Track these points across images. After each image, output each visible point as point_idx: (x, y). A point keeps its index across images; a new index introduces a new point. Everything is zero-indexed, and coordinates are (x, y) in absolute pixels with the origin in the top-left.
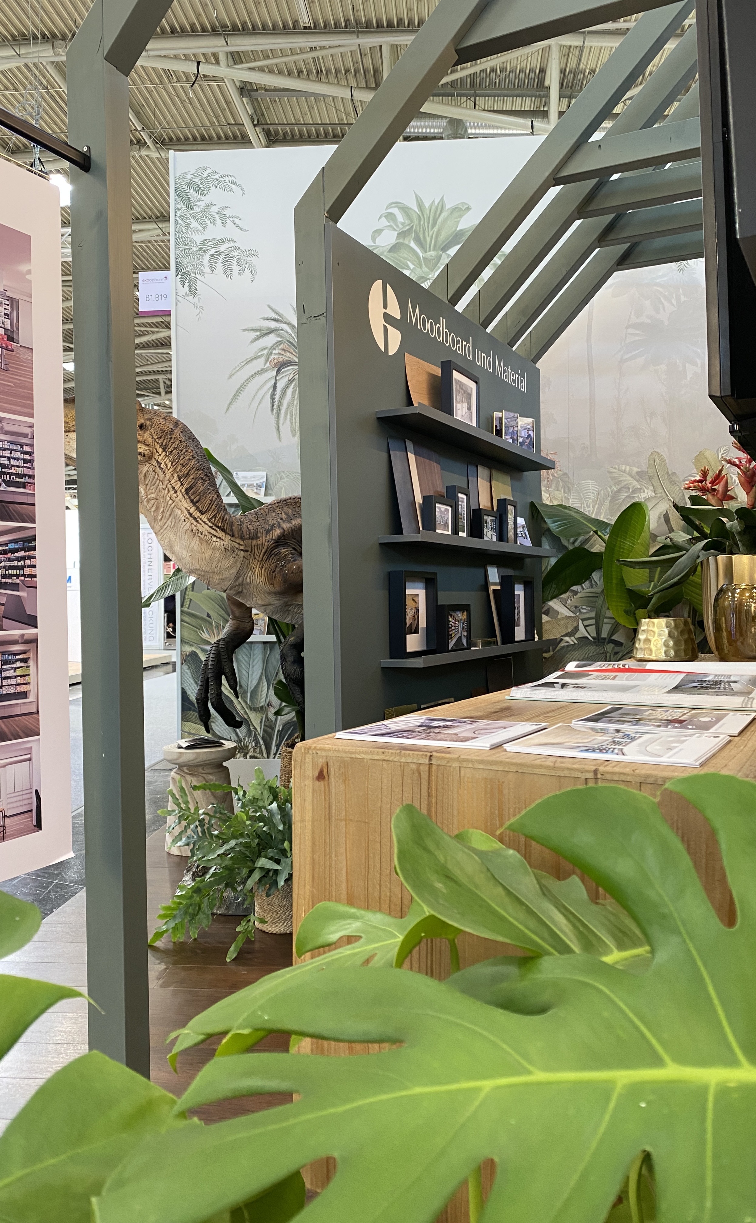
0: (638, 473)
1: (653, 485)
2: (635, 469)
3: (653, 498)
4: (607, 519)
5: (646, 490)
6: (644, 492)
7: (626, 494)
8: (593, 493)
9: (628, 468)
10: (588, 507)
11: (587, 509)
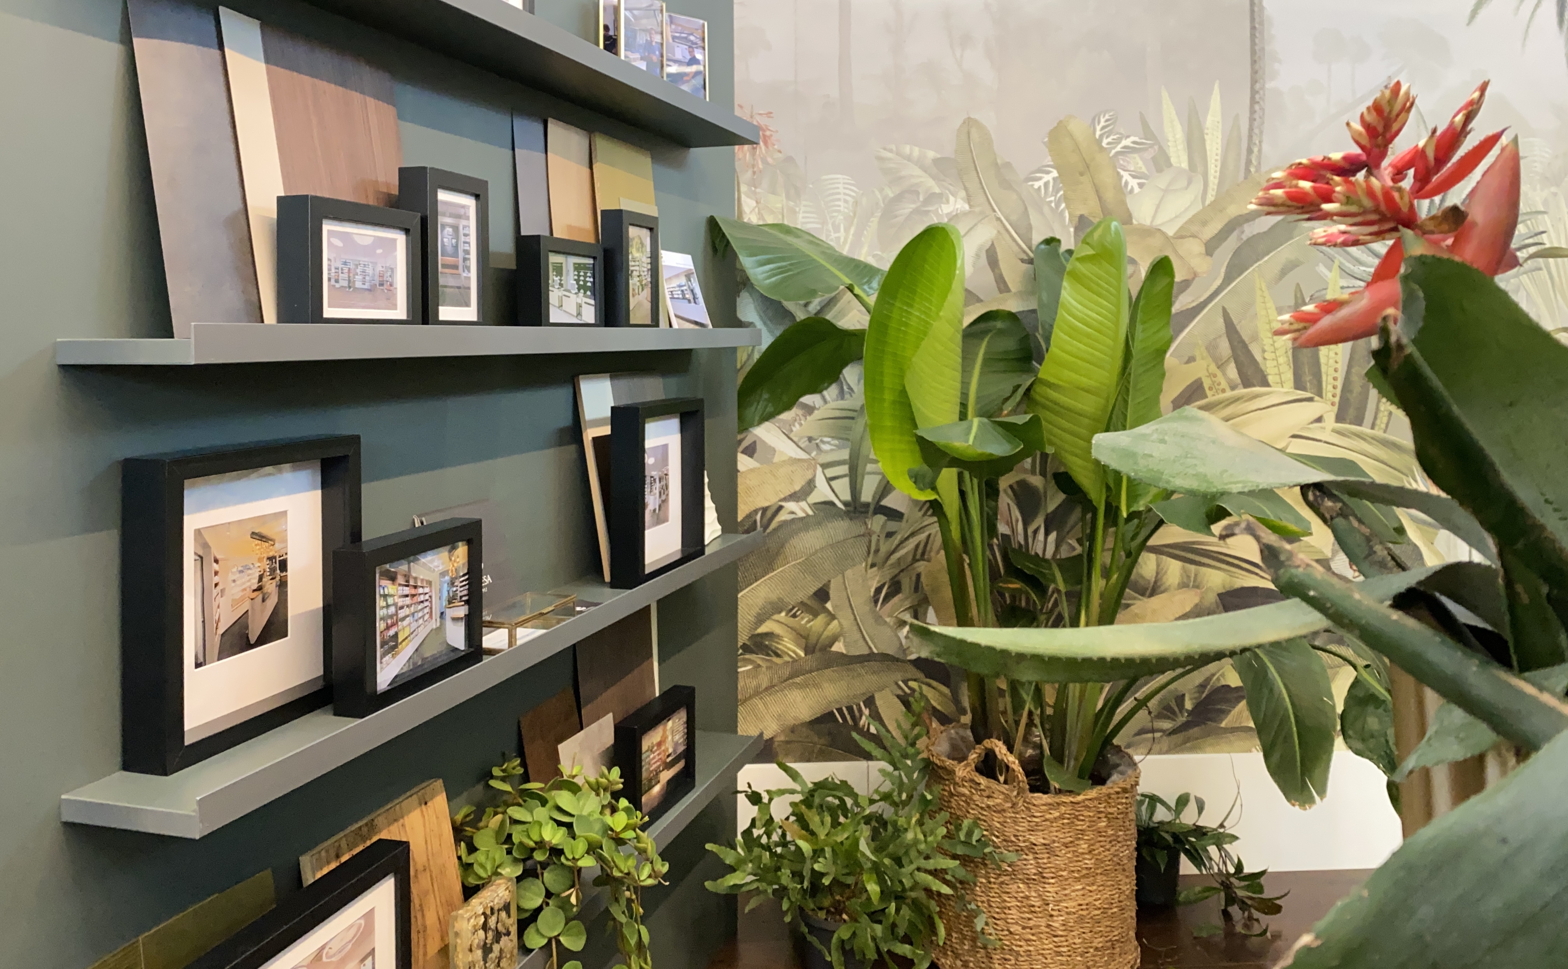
0: (936, 161)
1: (966, 189)
2: (931, 154)
3: (965, 214)
4: (874, 256)
5: (952, 198)
6: (948, 202)
7: (913, 206)
8: (846, 201)
9: (916, 152)
10: (837, 229)
11: (833, 235)
